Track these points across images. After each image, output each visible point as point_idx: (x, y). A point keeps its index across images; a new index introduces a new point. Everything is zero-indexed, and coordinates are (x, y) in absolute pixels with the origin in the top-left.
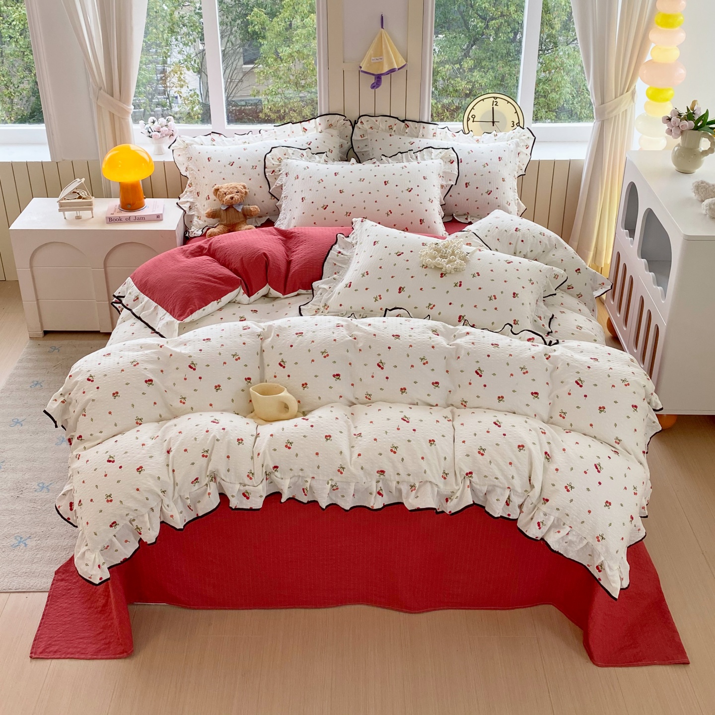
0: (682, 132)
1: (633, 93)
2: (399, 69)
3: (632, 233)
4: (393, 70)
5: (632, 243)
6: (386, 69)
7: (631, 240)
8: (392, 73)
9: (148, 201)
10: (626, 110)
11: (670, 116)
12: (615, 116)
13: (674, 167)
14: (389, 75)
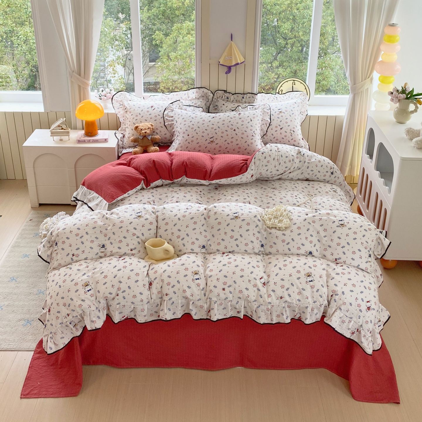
0: (399, 100)
1: (372, 79)
2: (241, 63)
3: (371, 157)
4: (237, 64)
6: (234, 63)
7: (371, 161)
8: (237, 66)
9: (99, 131)
10: (368, 88)
11: (392, 91)
12: (362, 92)
13: (395, 120)
14: (235, 67)
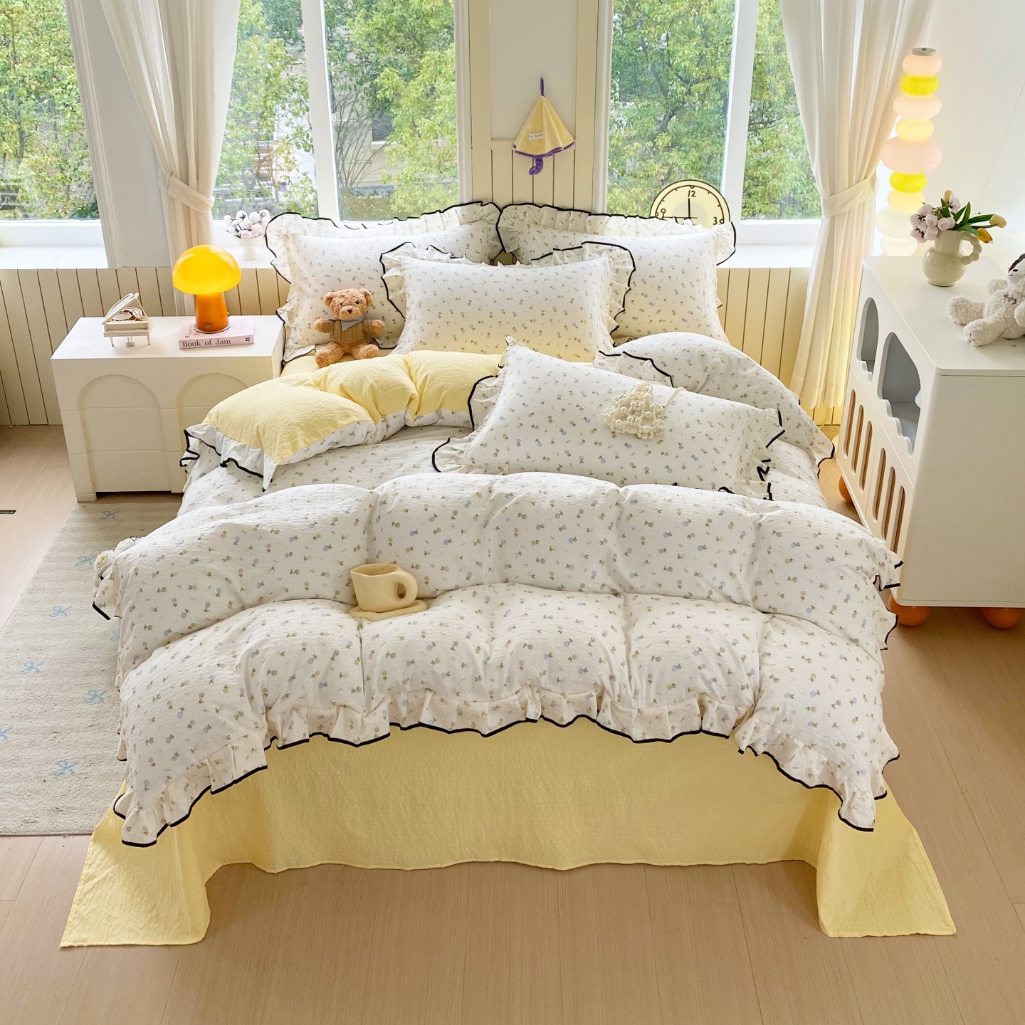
0: (940, 233)
1: (873, 181)
2: (565, 148)
3: (870, 365)
4: (557, 150)
5: (870, 378)
6: (548, 149)
7: (869, 375)
8: (556, 155)
9: (232, 320)
10: (864, 203)
11: (922, 214)
12: (850, 211)
13: (926, 279)
14: (552, 156)
